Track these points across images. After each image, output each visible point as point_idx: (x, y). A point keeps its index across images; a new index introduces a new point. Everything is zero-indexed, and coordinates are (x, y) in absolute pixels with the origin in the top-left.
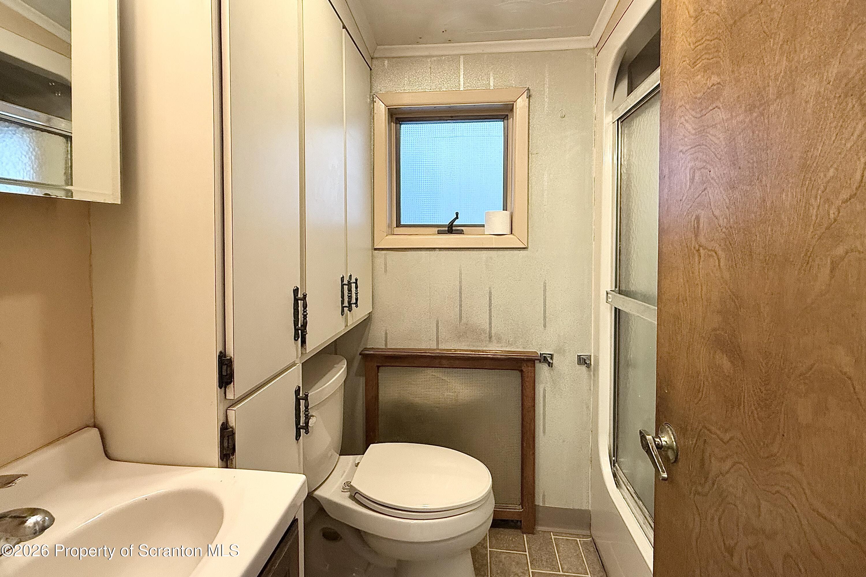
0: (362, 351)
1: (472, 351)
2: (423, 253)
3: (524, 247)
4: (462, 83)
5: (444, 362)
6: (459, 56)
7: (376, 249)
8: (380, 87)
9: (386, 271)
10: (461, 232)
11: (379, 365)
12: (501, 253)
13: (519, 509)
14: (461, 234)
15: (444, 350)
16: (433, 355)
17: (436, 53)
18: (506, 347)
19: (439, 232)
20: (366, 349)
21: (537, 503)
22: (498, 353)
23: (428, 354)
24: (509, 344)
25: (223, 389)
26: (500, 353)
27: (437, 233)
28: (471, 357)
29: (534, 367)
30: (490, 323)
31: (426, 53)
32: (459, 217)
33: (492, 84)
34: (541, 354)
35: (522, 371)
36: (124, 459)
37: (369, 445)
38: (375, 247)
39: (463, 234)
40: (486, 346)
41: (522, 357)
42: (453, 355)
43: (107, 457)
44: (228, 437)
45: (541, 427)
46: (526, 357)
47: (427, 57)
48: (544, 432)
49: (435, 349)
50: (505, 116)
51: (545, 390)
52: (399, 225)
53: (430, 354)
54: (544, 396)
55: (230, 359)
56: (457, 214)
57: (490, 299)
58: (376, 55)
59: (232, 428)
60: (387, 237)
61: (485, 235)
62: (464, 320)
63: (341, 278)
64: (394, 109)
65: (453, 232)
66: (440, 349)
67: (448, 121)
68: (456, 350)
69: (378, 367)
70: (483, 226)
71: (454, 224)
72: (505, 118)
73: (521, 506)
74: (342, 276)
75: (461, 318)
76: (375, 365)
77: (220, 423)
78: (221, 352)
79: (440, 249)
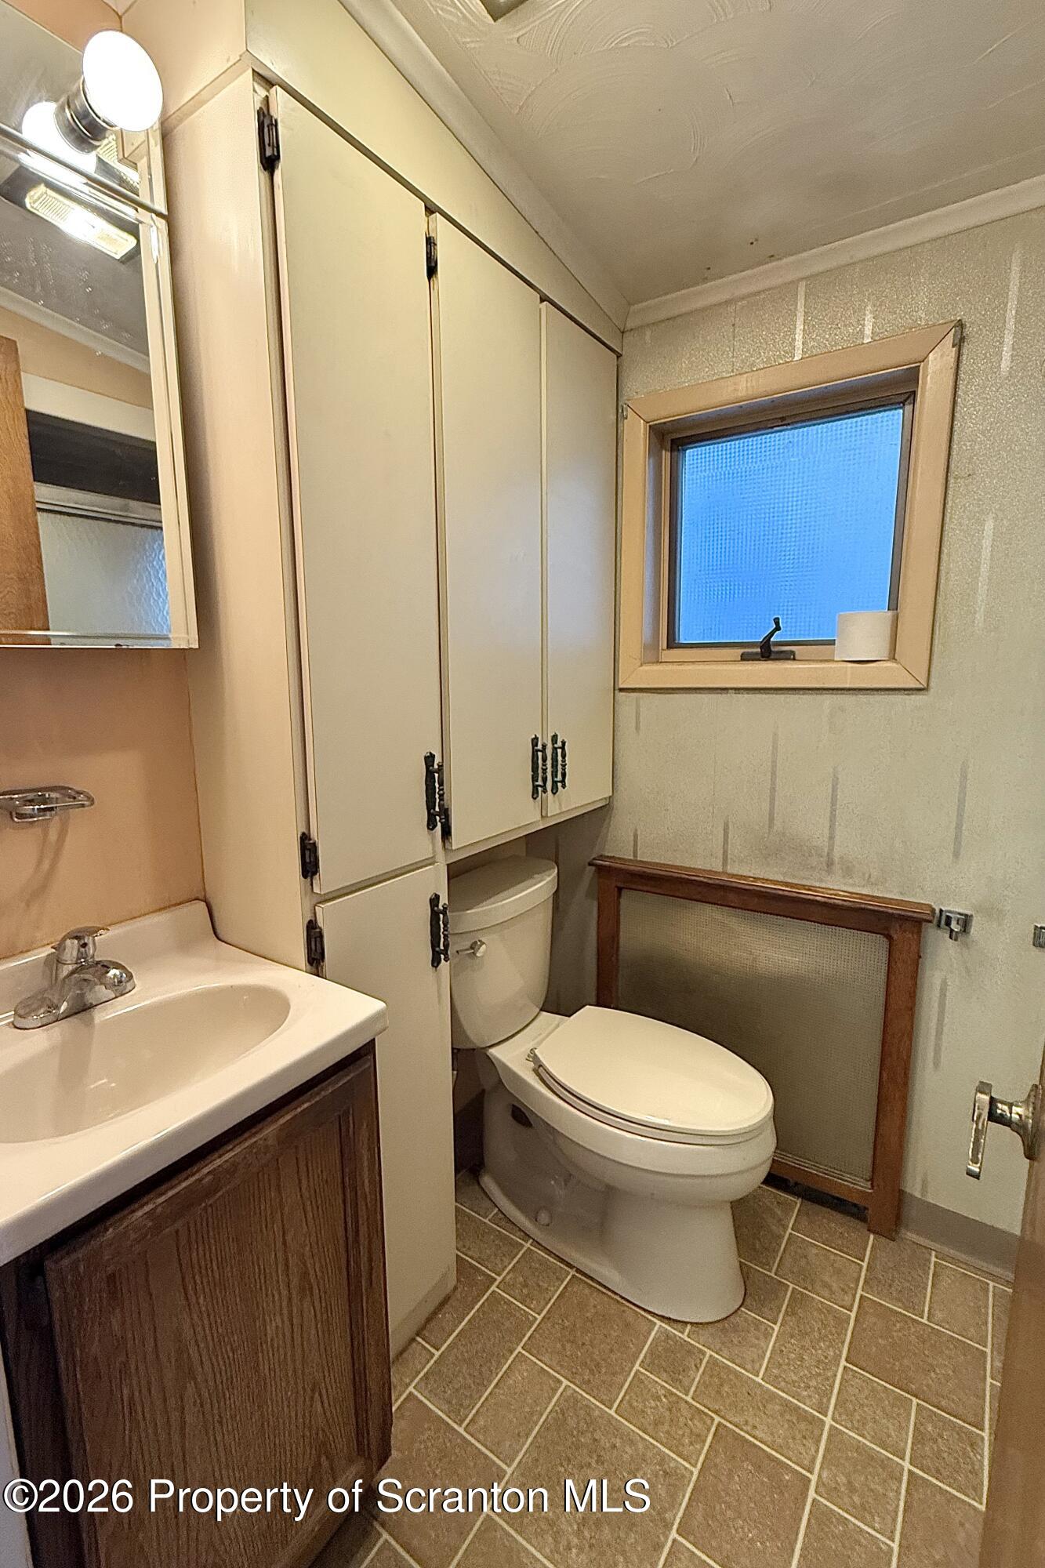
0: (594, 859)
1: (787, 884)
2: (705, 697)
3: (919, 686)
4: (799, 344)
5: (731, 896)
6: (795, 283)
7: (621, 690)
8: (637, 386)
9: (637, 728)
10: (790, 657)
11: (620, 885)
12: (863, 698)
13: (864, 1186)
14: (789, 659)
15: (733, 876)
16: (710, 882)
17: (744, 290)
18: (864, 886)
19: (745, 658)
20: (602, 857)
21: (908, 1190)
22: (840, 895)
23: (702, 879)
24: (869, 882)
25: (309, 879)
26: (844, 896)
27: (740, 659)
28: (780, 895)
29: (919, 932)
30: (831, 838)
31: (726, 296)
32: (781, 625)
33: (868, 331)
34: (941, 911)
35: (889, 937)
36: (229, 941)
37: (584, 1006)
38: (621, 686)
39: (794, 659)
40: (821, 881)
41: (890, 911)
42: (747, 887)
43: (215, 933)
44: (315, 938)
45: (931, 1054)
46: (898, 912)
47: (728, 303)
48: (937, 1064)
49: (716, 872)
50: (907, 396)
51: (944, 983)
52: (672, 644)
53: (705, 880)
54: (943, 995)
55: (314, 844)
56: (777, 621)
57: (834, 789)
58: (629, 325)
59: (320, 928)
60: (641, 668)
61: (833, 661)
62: (778, 825)
63: (533, 740)
64: (662, 425)
65: (772, 657)
66: (729, 874)
67: (775, 429)
68: (756, 879)
69: (620, 890)
70: (832, 643)
71: (772, 639)
72: (906, 400)
73: (869, 1183)
74: (534, 736)
75: (771, 819)
76: (613, 886)
77: (306, 922)
78: (303, 834)
79: (737, 690)
